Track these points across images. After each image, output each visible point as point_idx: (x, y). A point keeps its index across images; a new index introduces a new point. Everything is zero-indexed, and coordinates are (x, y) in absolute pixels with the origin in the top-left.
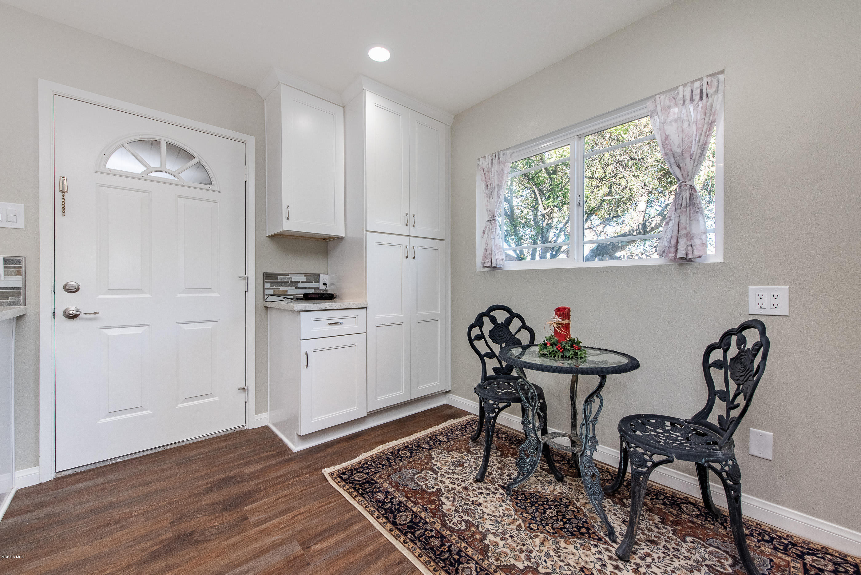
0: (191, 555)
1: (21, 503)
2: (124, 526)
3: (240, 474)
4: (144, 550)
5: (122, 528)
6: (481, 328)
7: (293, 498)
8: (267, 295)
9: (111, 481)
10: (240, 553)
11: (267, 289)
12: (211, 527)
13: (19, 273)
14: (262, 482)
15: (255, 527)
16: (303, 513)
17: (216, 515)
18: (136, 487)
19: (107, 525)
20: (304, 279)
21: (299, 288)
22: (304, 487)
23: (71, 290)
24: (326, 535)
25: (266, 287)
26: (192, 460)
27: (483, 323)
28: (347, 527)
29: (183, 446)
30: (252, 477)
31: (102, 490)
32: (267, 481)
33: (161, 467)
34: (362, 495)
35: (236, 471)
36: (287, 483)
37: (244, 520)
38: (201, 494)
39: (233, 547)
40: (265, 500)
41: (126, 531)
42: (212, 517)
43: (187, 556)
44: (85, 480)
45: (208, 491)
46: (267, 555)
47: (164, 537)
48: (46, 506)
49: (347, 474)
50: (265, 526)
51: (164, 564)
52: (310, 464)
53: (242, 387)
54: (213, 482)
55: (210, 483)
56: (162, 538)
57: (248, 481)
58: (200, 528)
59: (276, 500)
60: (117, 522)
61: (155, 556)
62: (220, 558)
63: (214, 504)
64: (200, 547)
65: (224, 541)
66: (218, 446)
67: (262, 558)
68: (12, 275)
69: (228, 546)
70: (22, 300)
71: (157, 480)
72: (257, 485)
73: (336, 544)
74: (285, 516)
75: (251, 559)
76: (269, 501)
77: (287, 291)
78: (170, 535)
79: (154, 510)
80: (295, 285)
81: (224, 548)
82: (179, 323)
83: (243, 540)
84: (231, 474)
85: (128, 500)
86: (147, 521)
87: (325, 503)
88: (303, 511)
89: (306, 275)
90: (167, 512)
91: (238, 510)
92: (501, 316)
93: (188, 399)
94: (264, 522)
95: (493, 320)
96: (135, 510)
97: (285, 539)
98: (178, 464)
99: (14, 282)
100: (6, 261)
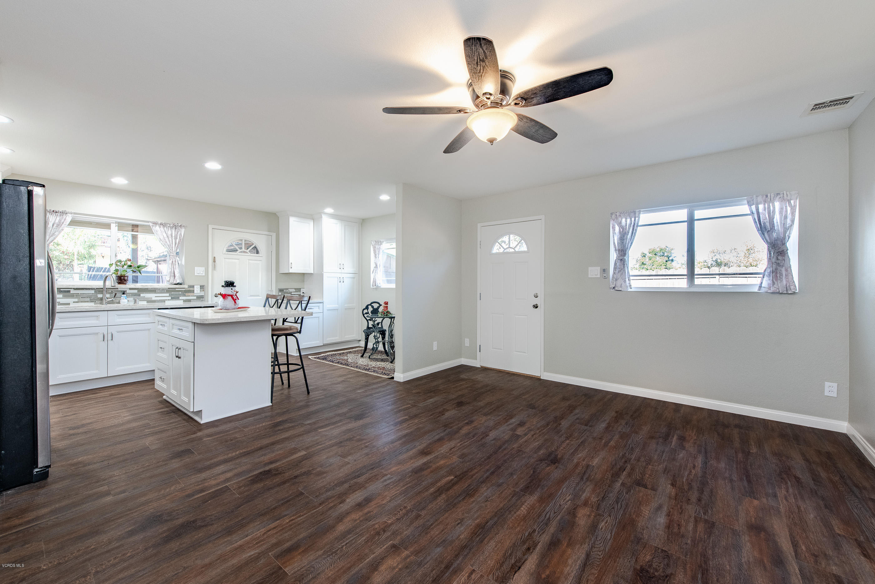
6: (367, 310)
20: (295, 291)
27: (368, 308)
68: (202, 291)
89: (295, 289)
92: (376, 306)
95: (373, 307)
99: (202, 294)
100: (200, 287)
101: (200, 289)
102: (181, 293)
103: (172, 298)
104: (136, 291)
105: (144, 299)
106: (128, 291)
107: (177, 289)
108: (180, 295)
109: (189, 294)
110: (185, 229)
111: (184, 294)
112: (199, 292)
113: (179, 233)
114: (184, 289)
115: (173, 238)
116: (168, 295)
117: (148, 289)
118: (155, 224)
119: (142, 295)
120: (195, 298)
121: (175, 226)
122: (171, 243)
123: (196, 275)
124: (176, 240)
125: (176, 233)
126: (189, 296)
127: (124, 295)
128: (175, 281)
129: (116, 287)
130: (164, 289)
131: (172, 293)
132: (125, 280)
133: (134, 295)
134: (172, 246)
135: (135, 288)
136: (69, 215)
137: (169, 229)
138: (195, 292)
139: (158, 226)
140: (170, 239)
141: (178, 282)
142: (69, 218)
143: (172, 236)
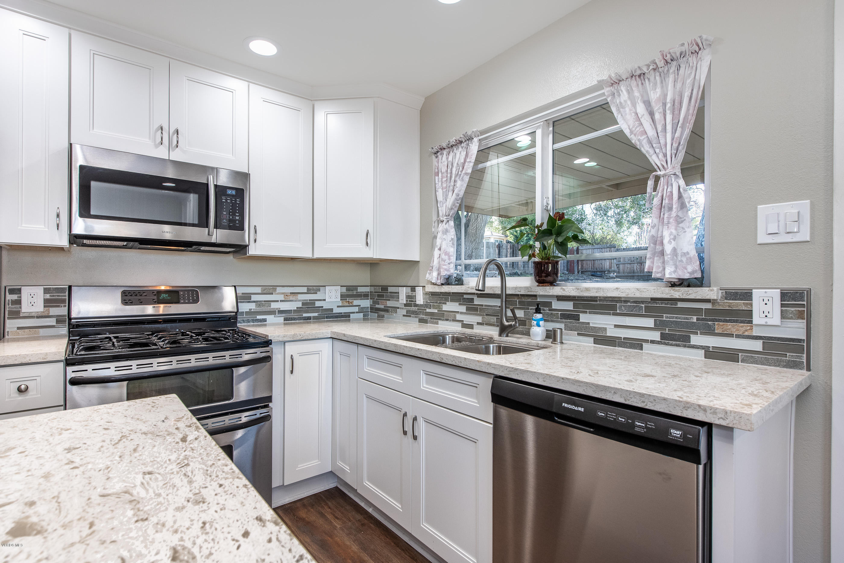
13: (800, 315)
68: (791, 318)
70: (805, 361)
99: (794, 330)
100: (784, 295)
101: (782, 305)
102: (694, 319)
103: (663, 336)
104: (569, 306)
105: (584, 331)
106: (556, 305)
107: (680, 305)
108: (695, 328)
109: (730, 327)
110: (713, 51)
111: (709, 326)
112: (775, 319)
113: (689, 81)
114: (709, 306)
115: (669, 106)
116: (650, 322)
117: (594, 299)
118: (616, 82)
119: (584, 318)
120: (757, 345)
121: (674, 63)
122: (660, 128)
123: (762, 238)
124: (676, 112)
125: (679, 85)
126: (730, 335)
127: (539, 316)
128: (675, 272)
129: (532, 293)
130: (637, 301)
131: (665, 317)
132: (548, 275)
133: (566, 316)
134: (662, 141)
135: (569, 297)
136: (476, 140)
137: (655, 84)
138: (756, 320)
139: (623, 88)
140: (657, 116)
141: (687, 276)
142: (474, 148)
143: (664, 104)
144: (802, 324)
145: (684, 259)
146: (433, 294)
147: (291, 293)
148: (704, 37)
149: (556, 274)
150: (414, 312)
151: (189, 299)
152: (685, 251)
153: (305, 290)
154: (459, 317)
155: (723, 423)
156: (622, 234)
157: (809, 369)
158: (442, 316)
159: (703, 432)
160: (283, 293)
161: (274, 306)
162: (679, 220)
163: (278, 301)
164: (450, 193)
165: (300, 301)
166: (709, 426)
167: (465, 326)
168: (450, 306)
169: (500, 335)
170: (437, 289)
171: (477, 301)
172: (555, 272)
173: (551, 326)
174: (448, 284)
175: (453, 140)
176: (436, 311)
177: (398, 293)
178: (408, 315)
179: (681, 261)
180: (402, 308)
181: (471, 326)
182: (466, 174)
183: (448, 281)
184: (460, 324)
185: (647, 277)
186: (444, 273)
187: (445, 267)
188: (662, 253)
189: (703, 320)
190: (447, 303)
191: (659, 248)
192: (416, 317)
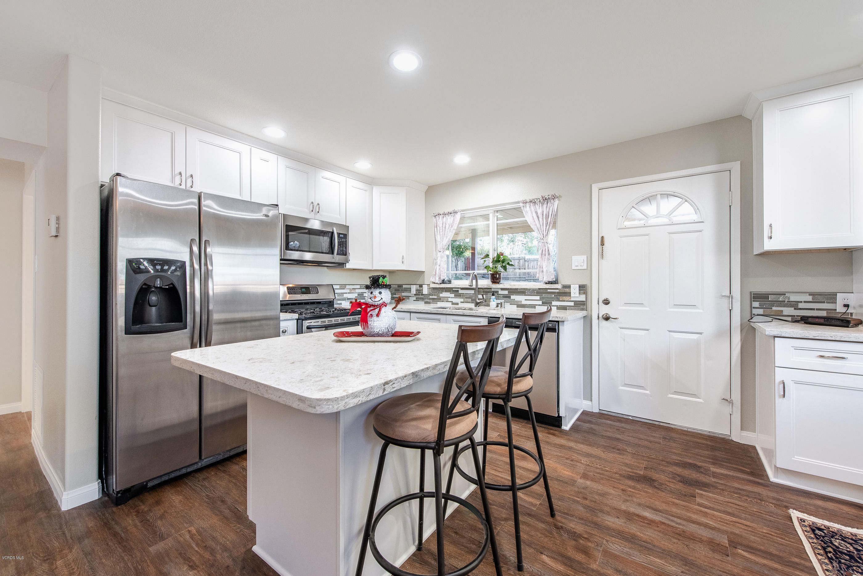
0: (648, 491)
1: (584, 417)
2: (621, 453)
3: (706, 468)
4: (625, 471)
5: (620, 454)
7: (744, 511)
8: (754, 314)
9: (622, 428)
10: (679, 511)
11: (754, 308)
12: (667, 485)
14: (722, 484)
15: (698, 506)
16: (746, 525)
17: (674, 481)
18: (634, 437)
19: (613, 448)
20: (810, 298)
21: (800, 309)
22: (761, 510)
23: (606, 302)
24: (758, 553)
25: (753, 306)
26: (674, 440)
28: (788, 565)
29: (672, 428)
30: (715, 475)
31: (617, 429)
32: (727, 485)
33: (652, 434)
34: (830, 559)
35: (703, 464)
36: (745, 498)
37: (692, 497)
38: (671, 463)
39: (674, 504)
40: (716, 496)
41: (621, 456)
42: (671, 480)
43: (646, 490)
44: (611, 420)
45: (676, 464)
46: (697, 526)
47: (638, 472)
48: (592, 424)
49: (824, 532)
50: (706, 510)
51: (633, 484)
52: (783, 499)
53: (726, 398)
54: (682, 461)
55: (680, 461)
56: (636, 472)
57: (709, 476)
58: (660, 481)
59: (727, 502)
60: (618, 450)
61: (630, 478)
62: (665, 505)
63: (675, 474)
64: (655, 490)
65: (672, 498)
66: (698, 440)
67: (693, 525)
68: (582, 294)
69: (673, 503)
70: (585, 308)
71: (647, 440)
72: (715, 482)
73: (764, 565)
74: (728, 516)
75: (685, 520)
76: (720, 499)
77: (782, 311)
78: (642, 473)
79: (638, 455)
80: (795, 305)
81: (670, 502)
82: (670, 331)
83: (684, 506)
84: (699, 464)
85: (628, 442)
86: (633, 458)
87: (776, 535)
88: (748, 525)
89: (812, 294)
90: (645, 460)
91: (692, 488)
93: (676, 393)
94: (706, 507)
96: (629, 449)
97: (718, 529)
98: (664, 438)
99: (582, 298)
100: (580, 287)
101: (579, 290)
102: (553, 296)
103: (543, 303)
104: (506, 292)
105: (513, 303)
106: (501, 292)
107: (549, 291)
108: (553, 299)
109: (564, 298)
110: (559, 200)
111: (558, 298)
112: (577, 295)
113: (551, 209)
114: (558, 291)
115: (544, 216)
116: (539, 298)
117: (517, 289)
118: (525, 202)
119: (513, 297)
120: (572, 304)
121: (546, 200)
122: (541, 224)
123: (574, 268)
124: (547, 219)
125: (548, 209)
126: (565, 301)
127: (494, 297)
128: (547, 278)
129: (490, 287)
130: (534, 290)
131: (544, 295)
132: (497, 279)
133: (505, 297)
134: (542, 229)
135: (506, 289)
136: (459, 213)
137: (540, 206)
138: (572, 295)
139: (528, 205)
140: (541, 219)
141: (551, 280)
142: (458, 216)
143: (543, 215)
144: (584, 296)
145: (550, 274)
146: (434, 289)
147: (353, 289)
148: (556, 194)
149: (500, 279)
150: (421, 298)
151: (314, 292)
152: (550, 271)
153: (358, 287)
154: (450, 300)
155: (562, 320)
156: (502, 247)
157: (586, 311)
158: (439, 299)
159: (557, 323)
160: (349, 289)
161: (345, 296)
162: (549, 259)
163: (347, 293)
164: (445, 238)
165: (357, 293)
166: (558, 322)
167: (453, 304)
168: (444, 294)
169: (475, 306)
170: (437, 286)
171: (461, 291)
172: (499, 278)
173: (499, 301)
174: (444, 283)
175: (446, 212)
176: (436, 297)
177: (411, 288)
178: (417, 300)
179: (549, 275)
180: (413, 297)
181: (457, 304)
182: (454, 229)
183: (443, 282)
184: (451, 303)
185: (536, 280)
186: (442, 278)
187: (443, 275)
188: (543, 271)
189: (556, 296)
190: (443, 293)
191: (541, 269)
192: (422, 301)
